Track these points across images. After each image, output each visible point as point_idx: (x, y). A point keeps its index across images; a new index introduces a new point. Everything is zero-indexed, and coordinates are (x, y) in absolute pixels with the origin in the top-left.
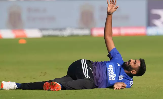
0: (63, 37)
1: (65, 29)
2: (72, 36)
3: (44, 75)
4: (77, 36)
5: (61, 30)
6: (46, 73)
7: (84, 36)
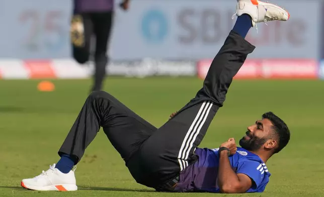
0: (135, 78)
1: (139, 61)
2: (155, 77)
3: (91, 162)
4: (166, 77)
5: (131, 63)
6: (95, 157)
7: (182, 77)
